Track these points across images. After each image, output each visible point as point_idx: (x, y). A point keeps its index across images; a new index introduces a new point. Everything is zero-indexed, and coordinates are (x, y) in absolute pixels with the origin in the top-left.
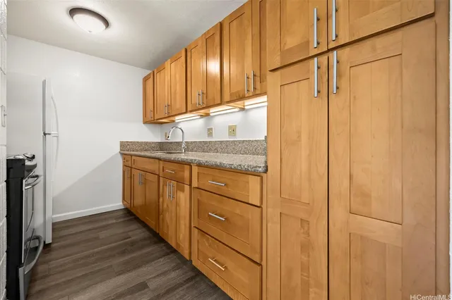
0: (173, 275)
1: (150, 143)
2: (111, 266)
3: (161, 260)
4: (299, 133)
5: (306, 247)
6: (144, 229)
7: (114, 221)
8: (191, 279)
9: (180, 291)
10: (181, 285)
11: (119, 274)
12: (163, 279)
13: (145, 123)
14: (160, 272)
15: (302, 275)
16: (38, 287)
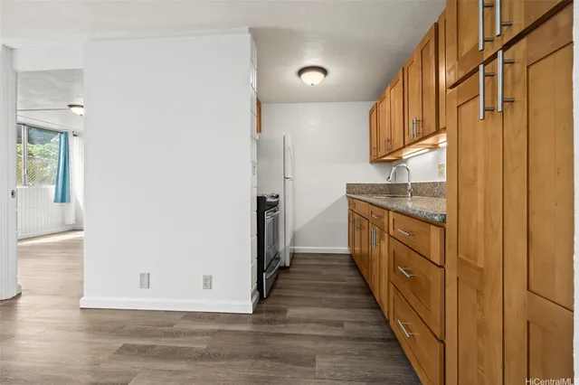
0: (371, 327)
1: (377, 185)
2: (321, 298)
3: (365, 310)
4: (475, 169)
5: (481, 329)
6: (360, 278)
7: (337, 263)
8: (389, 340)
9: (370, 345)
10: (373, 340)
11: (325, 306)
12: (358, 327)
13: (371, 162)
14: (358, 320)
15: (478, 368)
16: (275, 292)
